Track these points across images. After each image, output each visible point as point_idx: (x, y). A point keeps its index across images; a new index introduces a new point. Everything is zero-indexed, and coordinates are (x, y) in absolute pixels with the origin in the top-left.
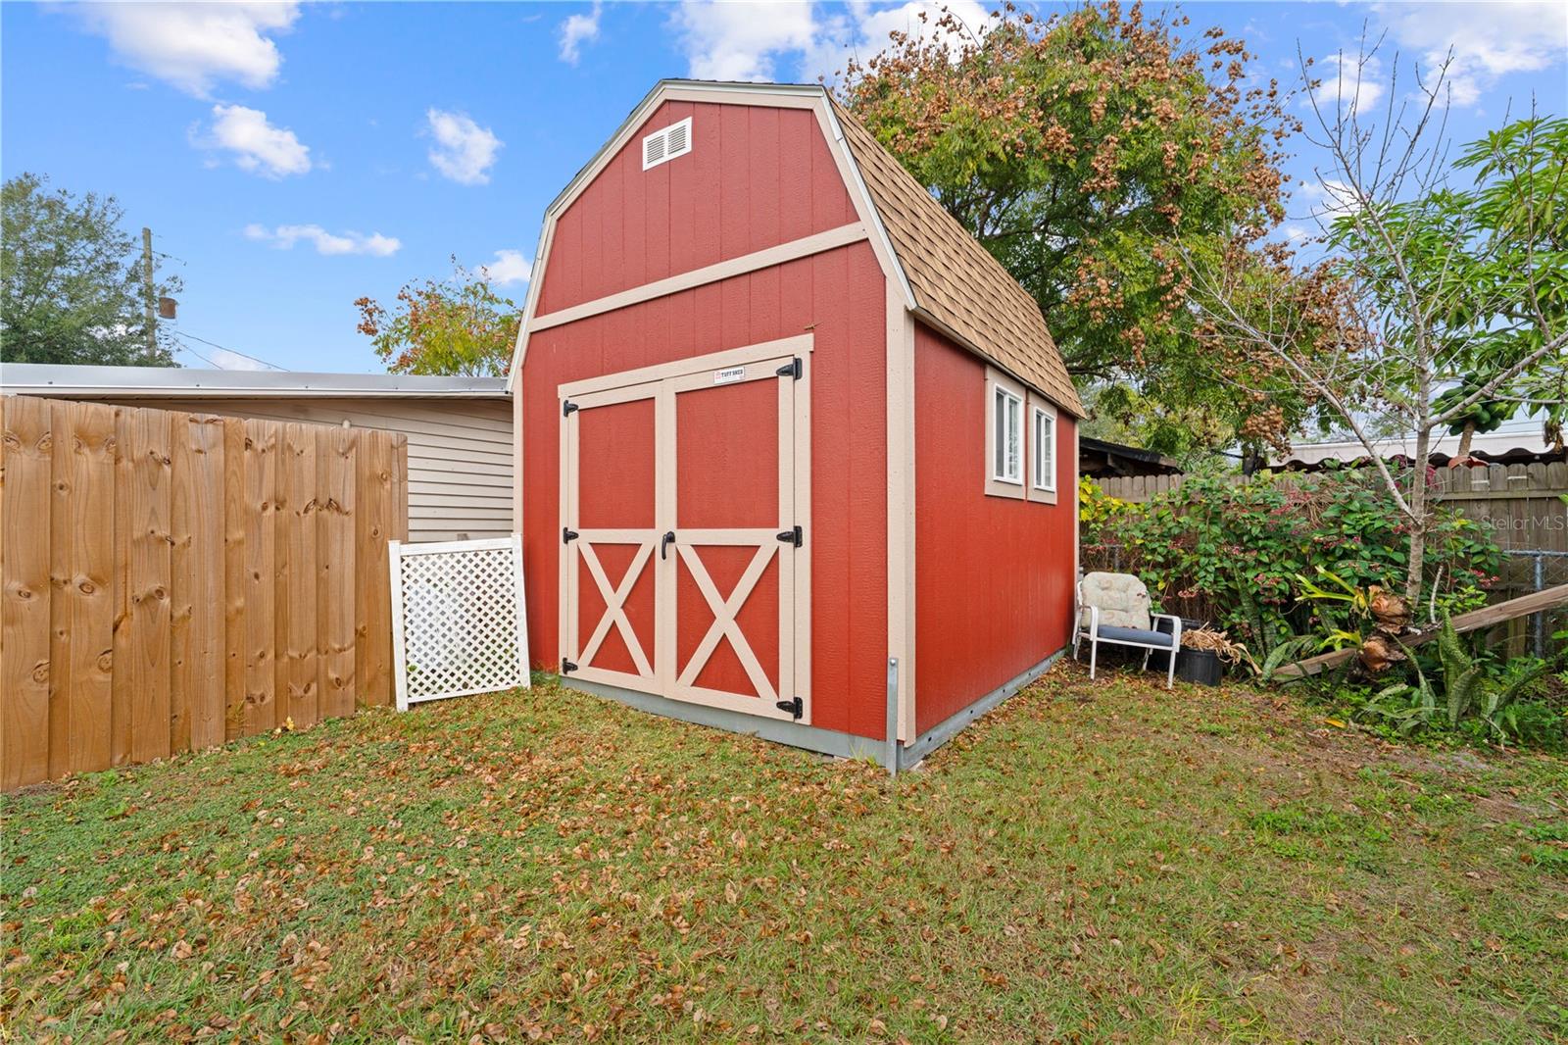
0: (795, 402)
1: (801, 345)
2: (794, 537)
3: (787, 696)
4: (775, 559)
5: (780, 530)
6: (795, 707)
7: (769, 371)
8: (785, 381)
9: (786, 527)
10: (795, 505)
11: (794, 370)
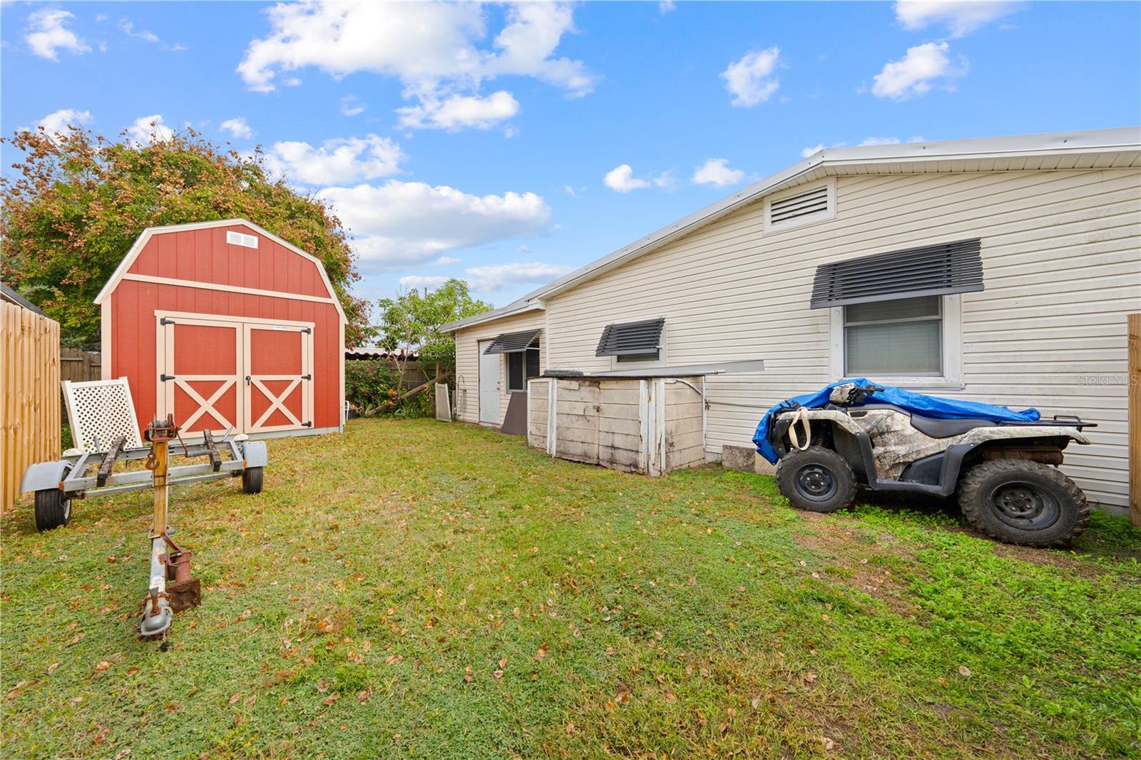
0: (308, 343)
1: (311, 325)
2: (308, 378)
3: (305, 421)
4: (300, 384)
5: (303, 375)
6: (309, 424)
7: (299, 330)
8: (304, 334)
9: (305, 374)
10: (308, 366)
11: (308, 331)
